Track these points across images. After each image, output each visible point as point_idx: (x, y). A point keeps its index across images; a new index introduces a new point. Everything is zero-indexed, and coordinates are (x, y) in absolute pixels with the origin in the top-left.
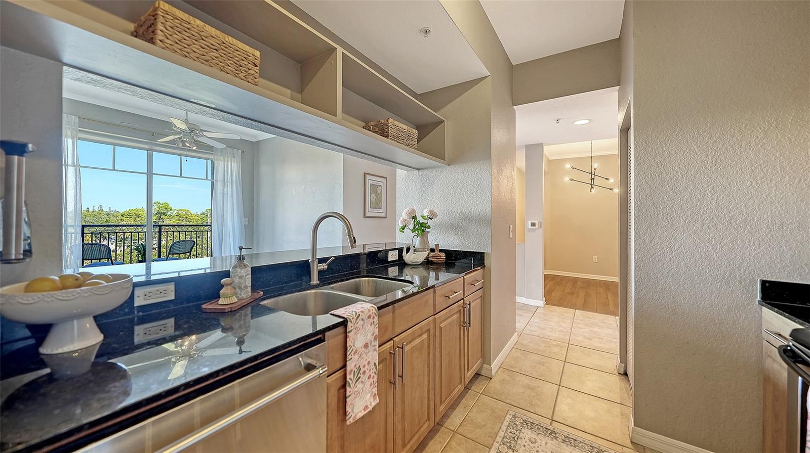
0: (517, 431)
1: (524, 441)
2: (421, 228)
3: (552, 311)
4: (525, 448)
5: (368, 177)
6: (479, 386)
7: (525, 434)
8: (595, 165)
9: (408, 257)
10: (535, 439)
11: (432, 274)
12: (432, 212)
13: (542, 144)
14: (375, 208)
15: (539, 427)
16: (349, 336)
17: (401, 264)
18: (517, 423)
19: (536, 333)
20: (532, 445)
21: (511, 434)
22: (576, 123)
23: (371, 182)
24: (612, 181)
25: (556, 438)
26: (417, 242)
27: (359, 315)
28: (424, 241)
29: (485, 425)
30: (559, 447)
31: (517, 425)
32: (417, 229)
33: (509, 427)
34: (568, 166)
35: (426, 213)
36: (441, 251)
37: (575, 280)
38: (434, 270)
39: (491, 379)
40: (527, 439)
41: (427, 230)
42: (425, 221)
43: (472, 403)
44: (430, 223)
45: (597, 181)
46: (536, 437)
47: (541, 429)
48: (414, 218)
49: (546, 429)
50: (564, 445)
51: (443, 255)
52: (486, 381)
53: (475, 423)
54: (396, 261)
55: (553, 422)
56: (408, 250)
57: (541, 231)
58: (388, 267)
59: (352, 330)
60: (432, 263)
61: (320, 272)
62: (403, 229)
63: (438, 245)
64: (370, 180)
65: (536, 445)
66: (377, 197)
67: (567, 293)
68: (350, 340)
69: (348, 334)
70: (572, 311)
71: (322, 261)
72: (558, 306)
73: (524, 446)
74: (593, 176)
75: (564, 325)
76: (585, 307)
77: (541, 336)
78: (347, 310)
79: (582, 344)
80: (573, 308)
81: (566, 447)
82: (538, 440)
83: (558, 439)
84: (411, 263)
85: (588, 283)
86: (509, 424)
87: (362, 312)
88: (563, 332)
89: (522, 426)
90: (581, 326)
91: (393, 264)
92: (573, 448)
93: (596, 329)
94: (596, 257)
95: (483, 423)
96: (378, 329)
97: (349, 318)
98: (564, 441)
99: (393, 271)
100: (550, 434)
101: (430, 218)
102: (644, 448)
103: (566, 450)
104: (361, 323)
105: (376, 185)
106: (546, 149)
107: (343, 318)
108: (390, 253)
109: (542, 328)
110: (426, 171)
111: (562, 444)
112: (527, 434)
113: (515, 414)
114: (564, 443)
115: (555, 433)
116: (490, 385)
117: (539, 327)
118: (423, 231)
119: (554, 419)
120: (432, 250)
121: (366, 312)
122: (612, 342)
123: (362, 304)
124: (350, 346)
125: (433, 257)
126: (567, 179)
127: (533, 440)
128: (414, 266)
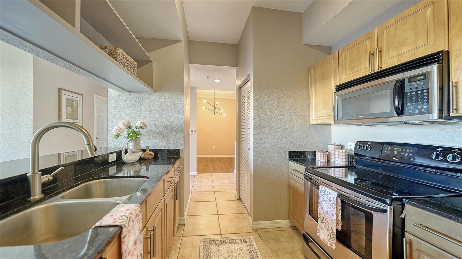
0: (208, 249)
1: (213, 253)
2: (134, 135)
3: (202, 176)
4: (215, 257)
5: (63, 92)
6: (179, 233)
7: (213, 249)
8: (217, 103)
9: (126, 158)
10: (218, 249)
11: (144, 167)
12: (143, 123)
13: (196, 88)
14: (71, 119)
15: (217, 241)
16: (124, 242)
17: (120, 162)
18: (207, 245)
19: (198, 190)
20: (218, 253)
21: (206, 253)
22: (215, 81)
23: (66, 97)
24: (222, 110)
25: (226, 243)
26: (131, 146)
27: (130, 217)
28: (137, 145)
29: (191, 255)
30: (229, 247)
31: (207, 246)
32: (132, 136)
33: (204, 250)
34: (205, 102)
35: (138, 124)
36: (150, 150)
37: (206, 159)
38: (146, 164)
39: (185, 225)
40: (215, 252)
41: (139, 136)
42: (138, 130)
43: (178, 245)
44: (142, 131)
45: (217, 110)
46: (217, 248)
47: (219, 242)
48: (130, 127)
49: (221, 240)
50: (231, 245)
51: (152, 153)
52: (182, 227)
53: (185, 257)
54: (114, 161)
55: (222, 235)
56: (126, 152)
57: (196, 135)
58: (108, 167)
59: (126, 235)
60: (144, 159)
61: (44, 185)
62: (118, 136)
63: (149, 146)
64: (65, 95)
65: (220, 251)
66: (73, 110)
67: (205, 166)
68: (125, 245)
69: (122, 240)
70: (210, 174)
71: (45, 172)
72: (203, 173)
73: (215, 256)
74: (215, 108)
75: (209, 182)
76: (215, 171)
77: (202, 191)
78: (114, 217)
79: (220, 190)
80: (210, 173)
81: (232, 246)
82: (220, 249)
83: (227, 243)
84: (129, 162)
85: (212, 159)
86: (203, 247)
87: (131, 214)
88: (210, 186)
89: (210, 245)
90: (216, 181)
91: (113, 164)
92: (234, 244)
93: (222, 181)
94: (214, 146)
95: (189, 255)
96: (142, 224)
97: (123, 224)
98: (230, 243)
99: (112, 170)
100: (223, 243)
101: (142, 128)
102: (256, 229)
103: (232, 247)
104: (131, 224)
105: (72, 100)
106: (198, 91)
107: (117, 226)
108: (110, 156)
109: (200, 187)
110: (136, 94)
111: (229, 245)
112: (214, 248)
113: (204, 240)
114: (230, 244)
115: (225, 241)
116: (186, 228)
117: (199, 186)
118: (136, 137)
119: (222, 233)
120: (144, 151)
121: (134, 212)
122: (230, 185)
123: (123, 206)
124: (125, 251)
125: (145, 155)
126: (204, 108)
127: (217, 250)
128: (132, 164)
